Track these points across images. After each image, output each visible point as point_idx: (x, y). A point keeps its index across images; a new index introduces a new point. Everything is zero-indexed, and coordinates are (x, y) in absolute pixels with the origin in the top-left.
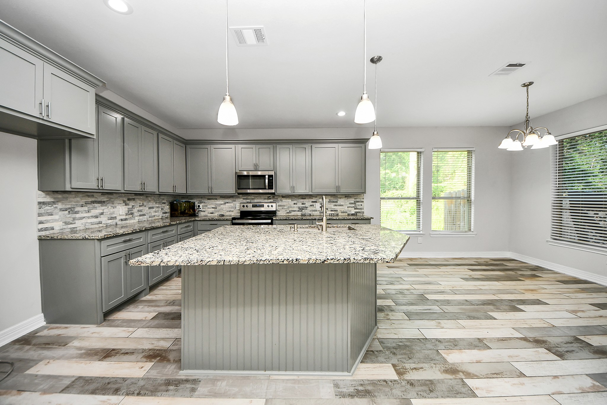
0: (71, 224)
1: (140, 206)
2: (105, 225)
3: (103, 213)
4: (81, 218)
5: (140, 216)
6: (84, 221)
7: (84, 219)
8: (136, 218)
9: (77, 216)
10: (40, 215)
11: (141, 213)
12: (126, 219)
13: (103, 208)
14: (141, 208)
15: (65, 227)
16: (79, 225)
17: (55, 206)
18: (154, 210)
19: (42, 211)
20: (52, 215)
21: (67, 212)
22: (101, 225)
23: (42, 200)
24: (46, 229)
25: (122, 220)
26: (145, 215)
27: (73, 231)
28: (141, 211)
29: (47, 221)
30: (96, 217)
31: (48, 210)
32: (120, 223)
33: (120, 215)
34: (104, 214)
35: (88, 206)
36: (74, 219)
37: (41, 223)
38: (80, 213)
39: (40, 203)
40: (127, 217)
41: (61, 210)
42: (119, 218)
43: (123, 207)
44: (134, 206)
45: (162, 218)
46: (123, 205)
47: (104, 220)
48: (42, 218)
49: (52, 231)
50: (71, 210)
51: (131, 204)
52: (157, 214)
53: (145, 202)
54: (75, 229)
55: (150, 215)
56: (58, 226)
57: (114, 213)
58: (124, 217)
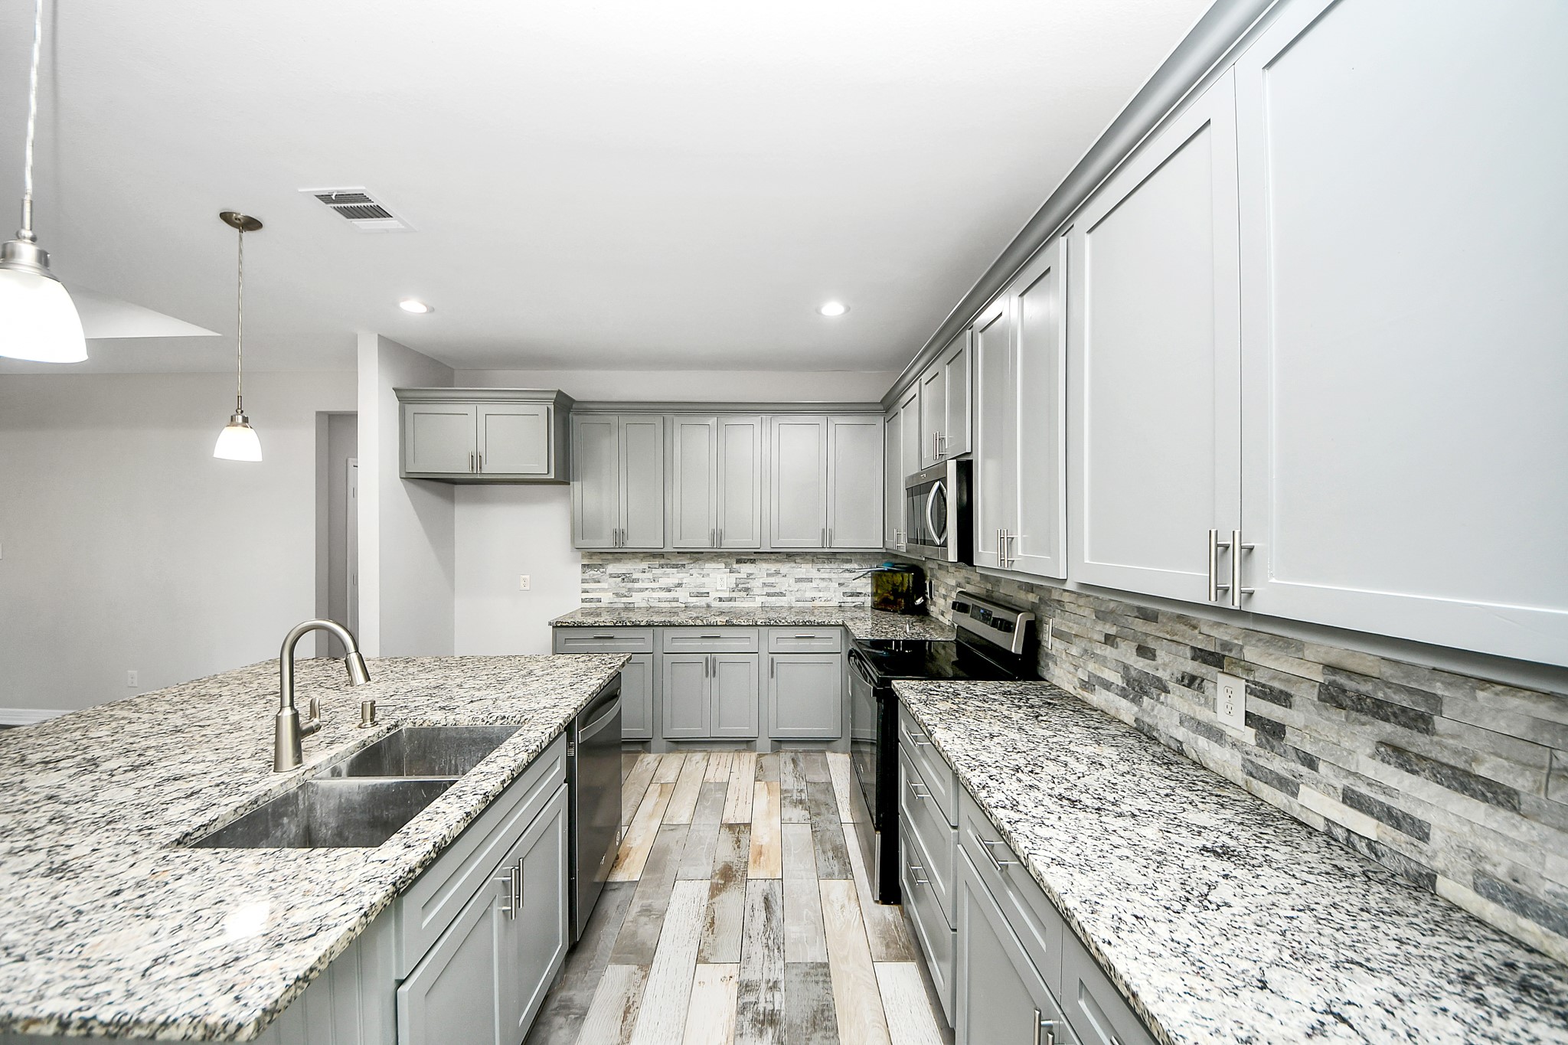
0: (625, 596)
1: (768, 575)
2: (684, 605)
3: (681, 584)
4: (641, 590)
5: (768, 595)
6: (646, 594)
7: (647, 592)
8: (758, 598)
9: (636, 585)
10: (584, 581)
11: (772, 590)
12: (730, 600)
13: (681, 575)
14: (771, 580)
15: (616, 600)
16: (638, 599)
17: (601, 570)
18: (814, 584)
19: (586, 576)
20: (599, 582)
21: (620, 579)
22: (674, 604)
23: (586, 562)
24: (591, 600)
25: (721, 599)
26: (785, 595)
27: (628, 608)
28: (772, 585)
29: (594, 590)
30: (668, 590)
31: (594, 575)
32: (716, 604)
33: (717, 591)
34: (684, 585)
35: (654, 571)
36: (630, 590)
37: (585, 591)
38: (640, 582)
39: (582, 566)
40: (734, 595)
41: (611, 576)
42: (713, 595)
43: (725, 576)
44: (751, 574)
45: (840, 606)
46: (725, 573)
47: (682, 595)
48: (586, 586)
49: (599, 605)
50: (625, 578)
51: (746, 569)
52: (821, 594)
53: (785, 568)
54: (632, 606)
55: (798, 595)
56: (607, 598)
57: (703, 585)
58: (726, 595)
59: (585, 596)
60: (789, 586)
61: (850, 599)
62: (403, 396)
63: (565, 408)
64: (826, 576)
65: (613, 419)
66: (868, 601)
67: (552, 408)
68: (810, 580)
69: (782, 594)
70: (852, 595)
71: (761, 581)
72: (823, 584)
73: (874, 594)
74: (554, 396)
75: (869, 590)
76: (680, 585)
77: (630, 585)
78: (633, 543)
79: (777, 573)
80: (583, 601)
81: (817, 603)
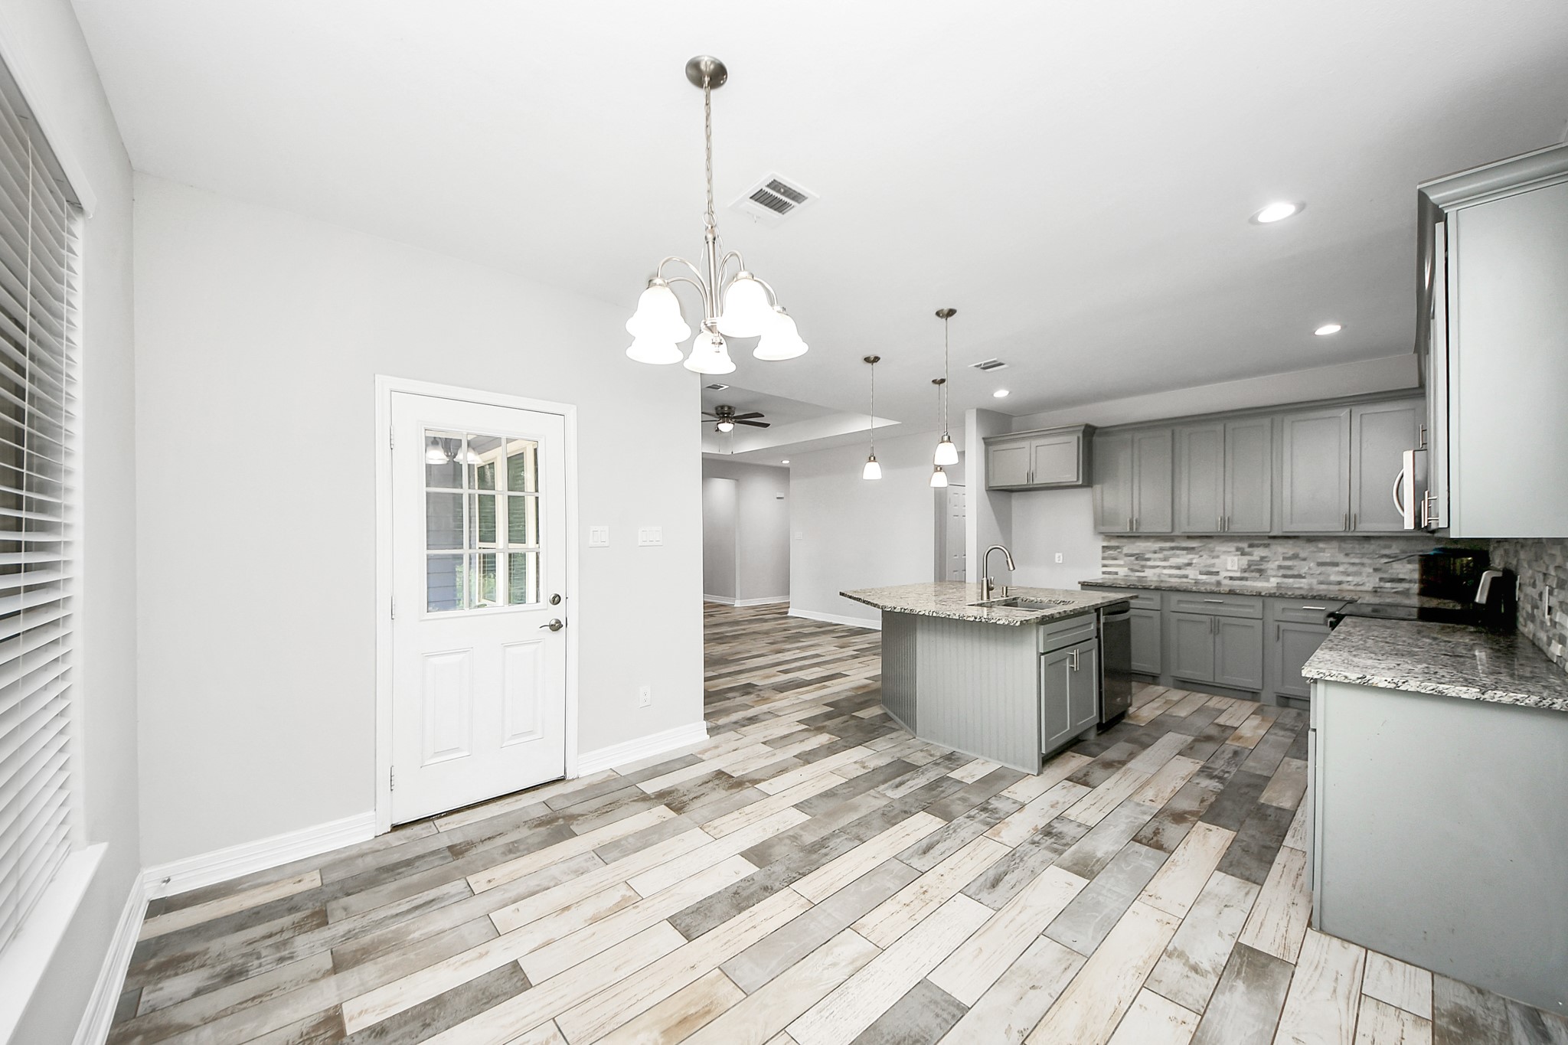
0: (1138, 571)
1: (1285, 559)
2: (1194, 581)
3: (1191, 564)
4: (1153, 567)
5: (1285, 576)
6: (1157, 571)
7: (1158, 569)
8: (1273, 579)
9: (1149, 563)
10: (1103, 558)
11: (1290, 572)
12: (1241, 579)
13: (1191, 556)
14: (1288, 563)
15: (1132, 574)
17: (1118, 550)
18: (1341, 568)
19: (1106, 554)
20: (1116, 559)
21: (1133, 558)
23: (1105, 544)
25: (1231, 578)
26: (1304, 577)
28: (1289, 568)
29: (1112, 565)
30: (1179, 568)
31: (1112, 554)
32: (1227, 582)
33: (1228, 571)
34: (1193, 565)
35: (1165, 552)
36: (1142, 566)
37: (1106, 566)
38: (1152, 560)
39: (1103, 547)
40: (1246, 575)
41: (1126, 555)
42: (1223, 574)
43: (1236, 558)
44: (1266, 557)
45: (1376, 591)
46: (1236, 555)
47: (1192, 574)
48: (1106, 562)
49: (1116, 576)
50: (1139, 557)
51: (1258, 553)
52: (1350, 579)
53: (1305, 550)
54: (1144, 579)
55: (1321, 578)
56: (1123, 572)
57: (1213, 565)
58: (1238, 574)
59: (1105, 569)
60: (1309, 568)
61: (1388, 585)
62: (987, 442)
63: (1090, 435)
64: (1357, 561)
65: (1128, 436)
66: (1415, 587)
67: (1081, 435)
68: (1336, 564)
69: (1300, 576)
70: (1392, 580)
71: (1277, 563)
72: (1352, 569)
73: (1422, 581)
74: (1083, 428)
75: (1416, 576)
76: (1189, 564)
77: (1143, 563)
78: (1145, 529)
79: (1295, 557)
80: (1104, 573)
81: (1345, 587)
